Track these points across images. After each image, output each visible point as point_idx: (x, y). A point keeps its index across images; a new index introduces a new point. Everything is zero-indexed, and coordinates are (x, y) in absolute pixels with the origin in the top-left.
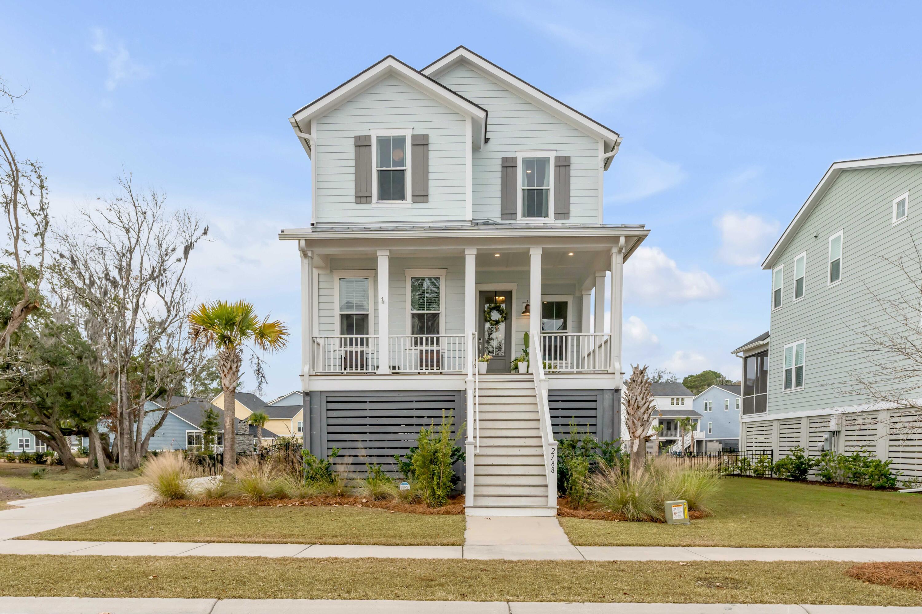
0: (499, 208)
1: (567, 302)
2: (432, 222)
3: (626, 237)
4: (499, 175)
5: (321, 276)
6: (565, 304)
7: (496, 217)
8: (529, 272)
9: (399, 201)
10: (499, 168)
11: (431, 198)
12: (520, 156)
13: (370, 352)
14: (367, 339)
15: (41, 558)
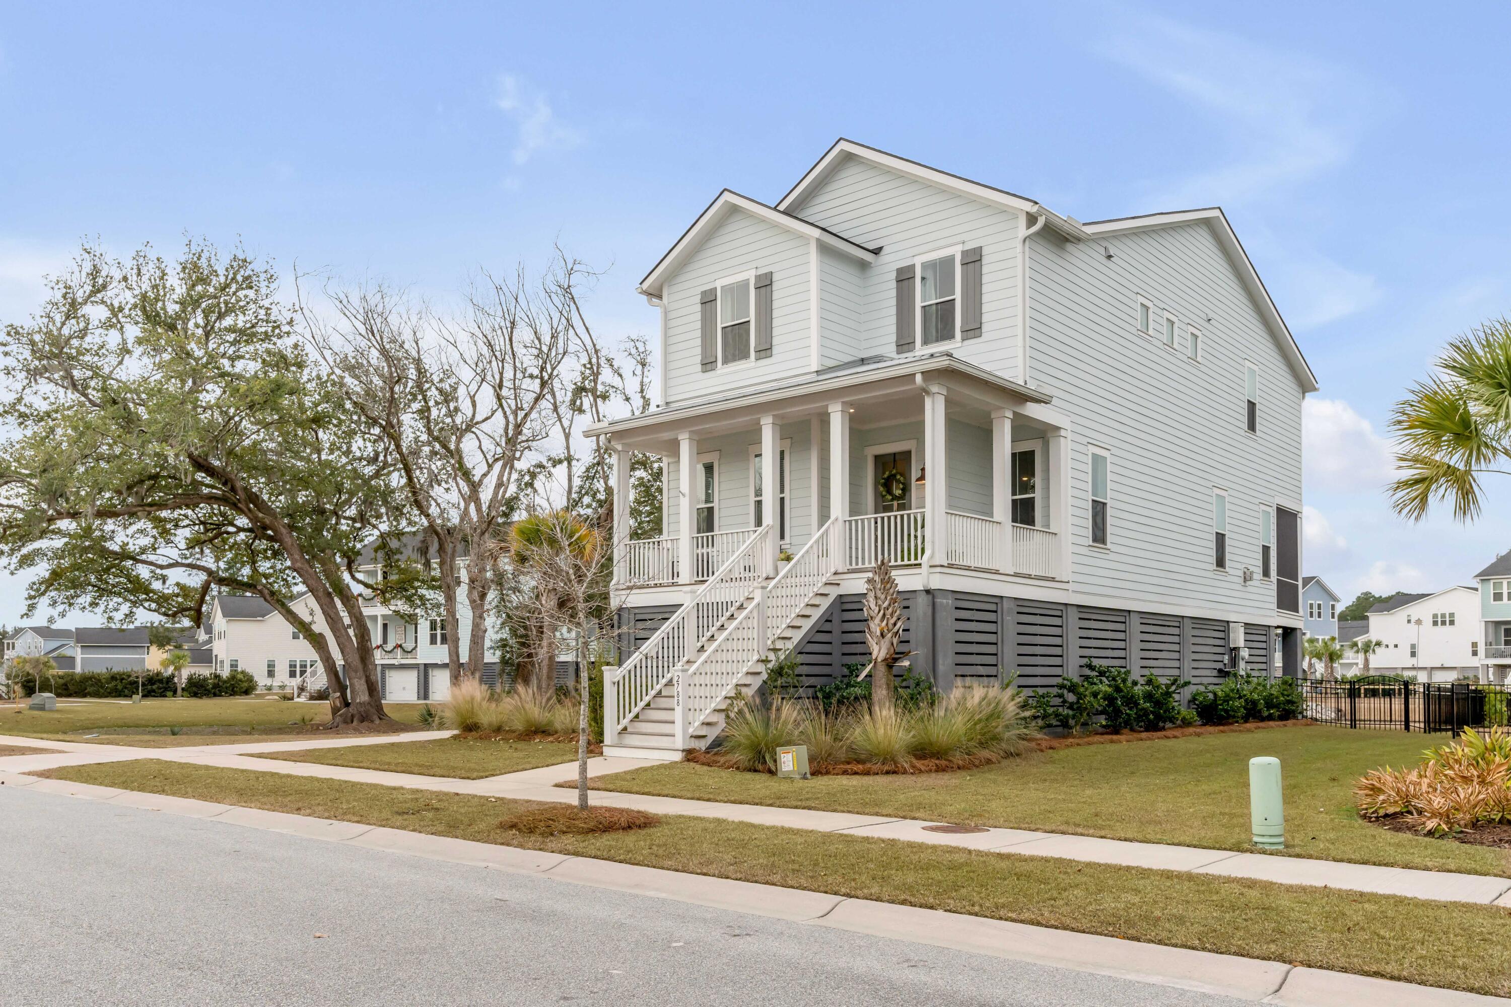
0: (894, 338)
1: (1034, 451)
2: (776, 380)
3: (922, 373)
4: (894, 293)
5: (671, 466)
6: (1032, 453)
7: (890, 350)
8: (923, 422)
9: (744, 361)
10: (894, 284)
11: (775, 350)
12: (918, 262)
13: (715, 554)
14: (713, 536)
15: (264, 774)
